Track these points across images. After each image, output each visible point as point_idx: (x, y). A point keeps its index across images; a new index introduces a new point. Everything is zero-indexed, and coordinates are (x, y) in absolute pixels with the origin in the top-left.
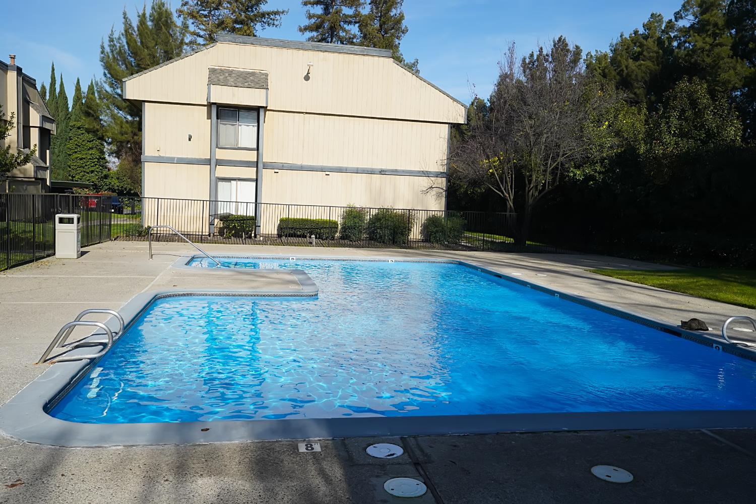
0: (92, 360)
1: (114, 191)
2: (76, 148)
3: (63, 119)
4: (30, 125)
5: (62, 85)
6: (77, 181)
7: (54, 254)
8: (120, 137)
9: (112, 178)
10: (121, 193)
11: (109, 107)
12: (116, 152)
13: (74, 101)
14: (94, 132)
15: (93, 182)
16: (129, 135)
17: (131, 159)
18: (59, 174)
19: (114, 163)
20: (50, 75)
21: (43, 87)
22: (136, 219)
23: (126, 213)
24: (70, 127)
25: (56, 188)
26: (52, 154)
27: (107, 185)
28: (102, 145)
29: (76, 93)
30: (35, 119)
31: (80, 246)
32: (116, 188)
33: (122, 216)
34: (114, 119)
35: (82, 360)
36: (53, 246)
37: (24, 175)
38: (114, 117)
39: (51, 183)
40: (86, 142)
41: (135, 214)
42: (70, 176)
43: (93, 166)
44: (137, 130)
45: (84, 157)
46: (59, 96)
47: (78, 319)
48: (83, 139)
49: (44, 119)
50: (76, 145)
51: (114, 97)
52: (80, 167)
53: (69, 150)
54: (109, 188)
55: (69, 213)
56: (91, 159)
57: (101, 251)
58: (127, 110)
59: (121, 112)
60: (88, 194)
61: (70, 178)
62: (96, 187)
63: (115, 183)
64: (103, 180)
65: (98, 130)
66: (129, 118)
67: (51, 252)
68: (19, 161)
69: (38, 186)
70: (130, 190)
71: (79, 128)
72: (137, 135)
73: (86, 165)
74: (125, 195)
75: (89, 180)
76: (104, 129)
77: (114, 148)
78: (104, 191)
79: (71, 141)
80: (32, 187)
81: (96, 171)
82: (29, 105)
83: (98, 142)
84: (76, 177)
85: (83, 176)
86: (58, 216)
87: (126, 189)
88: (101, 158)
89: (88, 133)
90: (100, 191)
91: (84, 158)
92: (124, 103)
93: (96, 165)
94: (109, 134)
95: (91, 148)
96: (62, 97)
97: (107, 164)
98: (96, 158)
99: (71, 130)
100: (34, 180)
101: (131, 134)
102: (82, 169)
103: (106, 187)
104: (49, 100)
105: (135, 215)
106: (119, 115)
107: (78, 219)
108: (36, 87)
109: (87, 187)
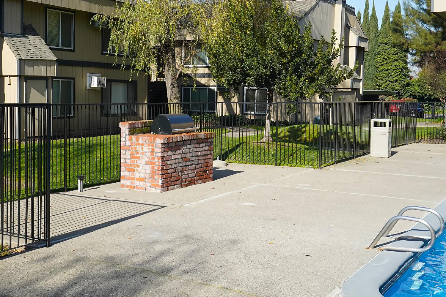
0: (415, 253)
1: (414, 97)
2: (382, 61)
3: (373, 38)
4: (350, 45)
5: (374, 9)
6: (383, 89)
7: (369, 153)
8: (424, 48)
9: (414, 85)
10: (421, 99)
11: (414, 22)
12: (419, 62)
13: (383, 21)
14: (400, 46)
15: (396, 90)
16: (432, 45)
17: (434, 68)
18: (368, 85)
19: (415, 71)
20: (365, 2)
21: (359, 13)
22: (437, 122)
23: (427, 117)
24: (379, 44)
25: (368, 96)
26: (364, 67)
27: (409, 92)
28: (405, 56)
29: (384, 14)
30: (353, 40)
31: (390, 147)
32: (417, 94)
33: (424, 120)
34: (419, 32)
35: (406, 252)
36: (368, 146)
37: (344, 87)
38: (418, 30)
39: (364, 92)
40: (392, 55)
41: (436, 118)
42: (377, 85)
43: (397, 76)
44: (440, 40)
45: (389, 68)
46: (371, 19)
47: (401, 213)
48: (390, 53)
49: (361, 39)
50: (383, 58)
51: (420, 12)
52: (386, 78)
53: (377, 63)
54: (411, 95)
55: (381, 117)
56: (395, 70)
57: (408, 152)
58: (431, 22)
59: (425, 25)
60: (392, 101)
61: (377, 87)
62: (399, 95)
63: (417, 90)
64: (405, 88)
65: (403, 44)
66: (433, 29)
67: (367, 151)
68: (345, 76)
69: (353, 95)
70: (431, 95)
71: (386, 44)
72: (440, 45)
73: (391, 76)
74: (425, 100)
75: (393, 88)
76: (409, 42)
77: (418, 58)
78: (406, 98)
79: (379, 56)
80: (349, 96)
81: (400, 80)
82: (349, 29)
83: (402, 54)
84: (382, 87)
85: (388, 85)
86: (373, 121)
87: (426, 95)
88: (404, 68)
89: (394, 47)
90: (402, 98)
91: (390, 70)
92: (429, 17)
93: (399, 74)
94: (414, 46)
95: (396, 60)
96: (374, 19)
97: (409, 73)
98: (400, 69)
99: (379, 46)
100: (350, 90)
101: (434, 44)
102: (387, 79)
103: (408, 94)
104: (363, 23)
105: (436, 120)
106: (424, 28)
107: (390, 123)
108: (355, 14)
109: (391, 94)
